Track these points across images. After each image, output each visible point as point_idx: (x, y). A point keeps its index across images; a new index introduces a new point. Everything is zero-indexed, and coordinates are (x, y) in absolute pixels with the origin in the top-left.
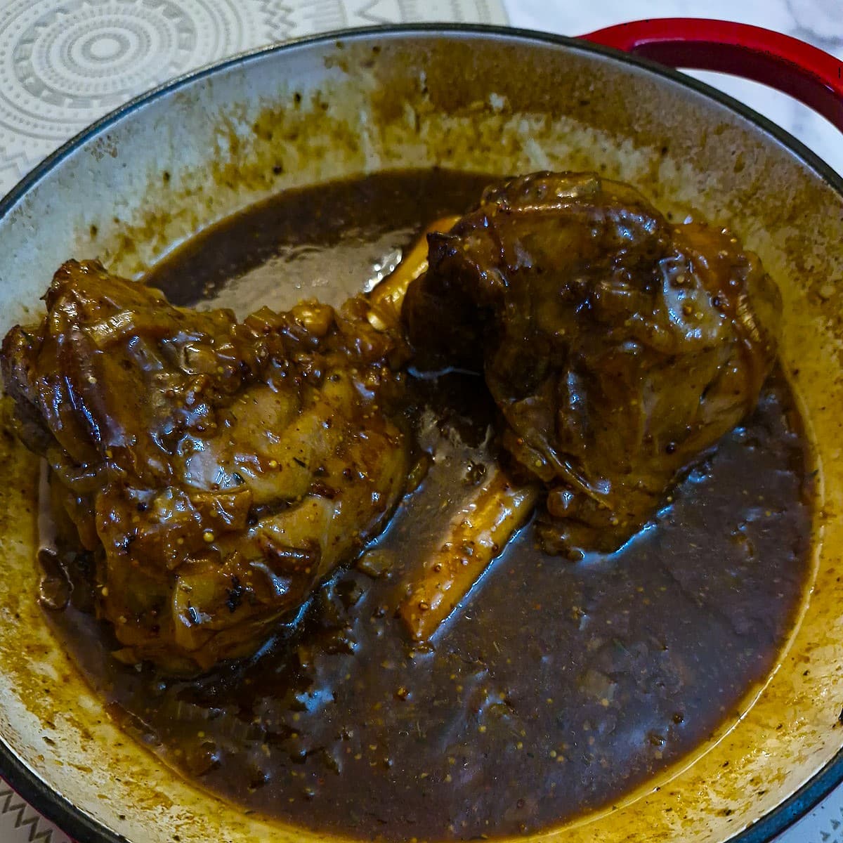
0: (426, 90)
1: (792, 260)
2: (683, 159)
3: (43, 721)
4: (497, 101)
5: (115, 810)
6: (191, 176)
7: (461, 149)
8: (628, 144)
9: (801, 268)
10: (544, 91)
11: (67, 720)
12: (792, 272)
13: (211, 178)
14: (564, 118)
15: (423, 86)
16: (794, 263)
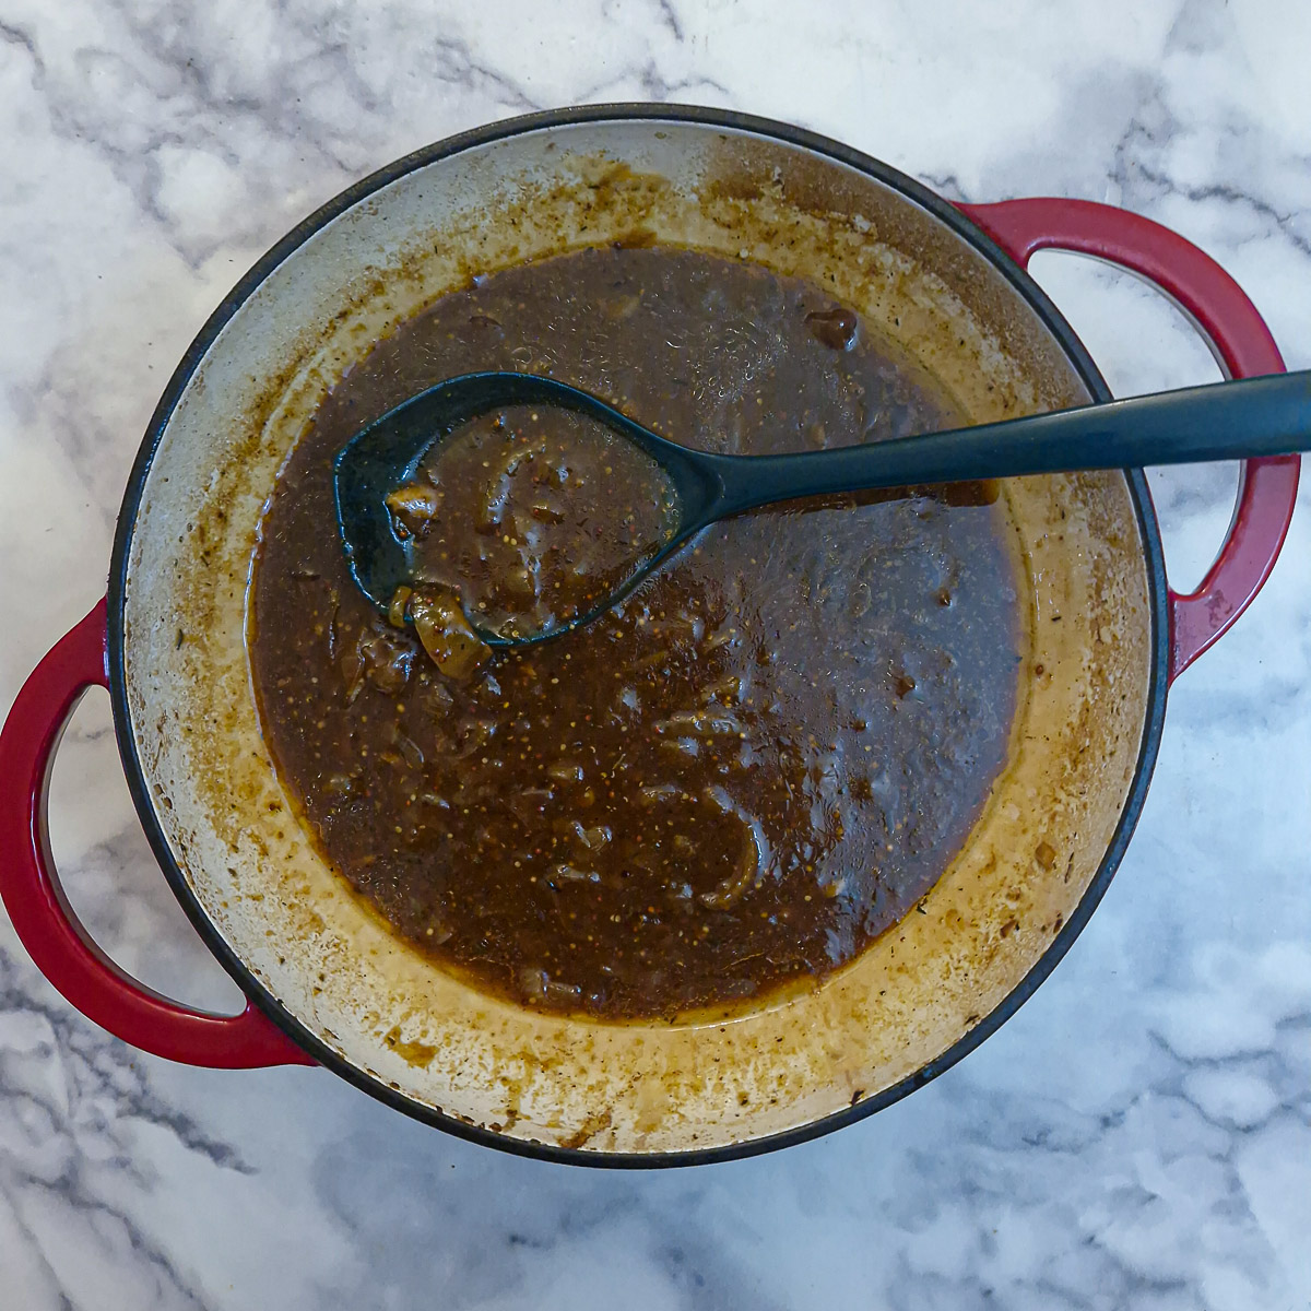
0: (779, 182)
1: (1096, 576)
2: (1043, 396)
3: (229, 845)
4: (862, 223)
5: (278, 949)
6: (465, 217)
7: (808, 245)
8: (995, 342)
9: (1098, 592)
10: (917, 242)
11: (249, 836)
12: (1089, 586)
13: (489, 217)
14: (933, 275)
15: (776, 177)
16: (1094, 580)
